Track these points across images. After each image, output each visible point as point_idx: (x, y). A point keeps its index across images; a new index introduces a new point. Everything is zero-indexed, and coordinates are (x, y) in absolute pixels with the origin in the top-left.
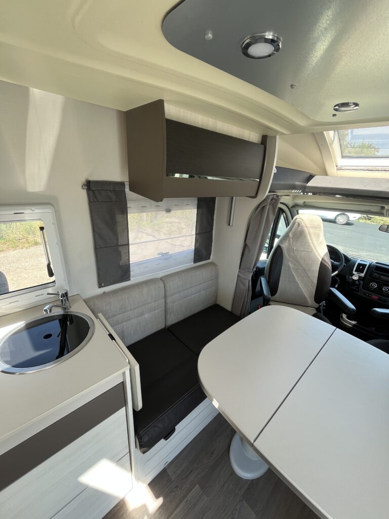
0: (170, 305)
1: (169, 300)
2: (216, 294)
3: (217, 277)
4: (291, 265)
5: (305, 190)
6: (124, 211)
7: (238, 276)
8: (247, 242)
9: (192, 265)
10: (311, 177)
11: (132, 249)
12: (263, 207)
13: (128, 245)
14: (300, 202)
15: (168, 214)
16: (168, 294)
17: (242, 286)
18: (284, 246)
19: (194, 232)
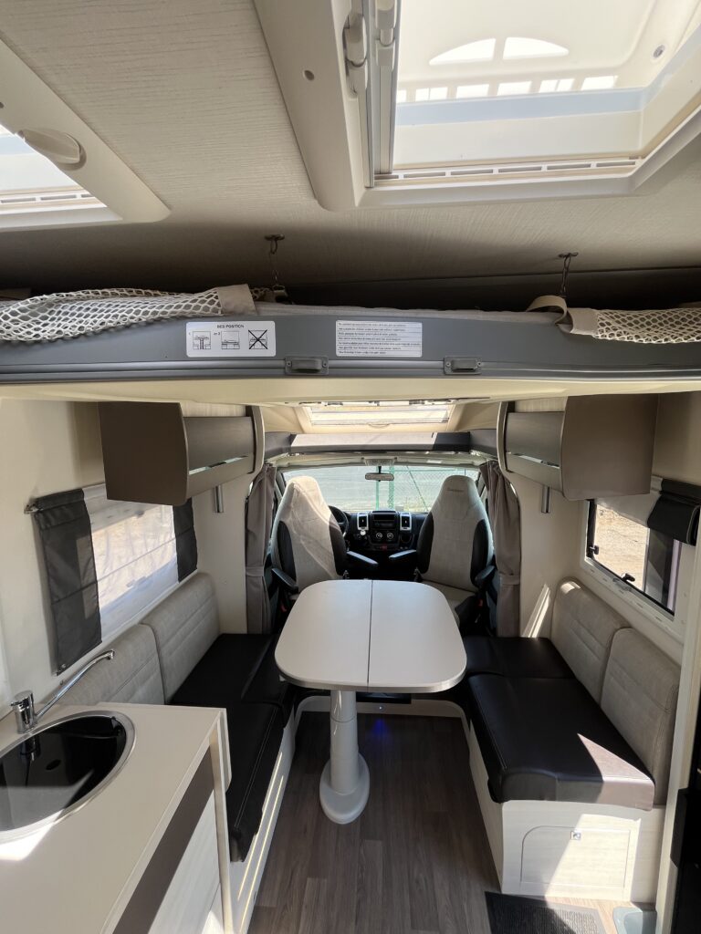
0: (166, 661)
1: (164, 651)
2: (218, 620)
3: (213, 593)
4: (303, 543)
5: (291, 451)
6: (86, 530)
7: (246, 576)
8: (249, 528)
9: (178, 584)
10: (291, 438)
11: (101, 587)
12: (261, 482)
13: (95, 582)
14: (285, 464)
15: (141, 519)
16: (161, 641)
17: (255, 589)
18: (288, 521)
19: (173, 536)
